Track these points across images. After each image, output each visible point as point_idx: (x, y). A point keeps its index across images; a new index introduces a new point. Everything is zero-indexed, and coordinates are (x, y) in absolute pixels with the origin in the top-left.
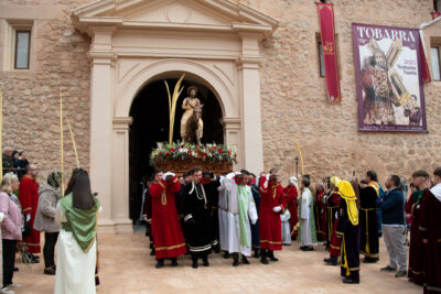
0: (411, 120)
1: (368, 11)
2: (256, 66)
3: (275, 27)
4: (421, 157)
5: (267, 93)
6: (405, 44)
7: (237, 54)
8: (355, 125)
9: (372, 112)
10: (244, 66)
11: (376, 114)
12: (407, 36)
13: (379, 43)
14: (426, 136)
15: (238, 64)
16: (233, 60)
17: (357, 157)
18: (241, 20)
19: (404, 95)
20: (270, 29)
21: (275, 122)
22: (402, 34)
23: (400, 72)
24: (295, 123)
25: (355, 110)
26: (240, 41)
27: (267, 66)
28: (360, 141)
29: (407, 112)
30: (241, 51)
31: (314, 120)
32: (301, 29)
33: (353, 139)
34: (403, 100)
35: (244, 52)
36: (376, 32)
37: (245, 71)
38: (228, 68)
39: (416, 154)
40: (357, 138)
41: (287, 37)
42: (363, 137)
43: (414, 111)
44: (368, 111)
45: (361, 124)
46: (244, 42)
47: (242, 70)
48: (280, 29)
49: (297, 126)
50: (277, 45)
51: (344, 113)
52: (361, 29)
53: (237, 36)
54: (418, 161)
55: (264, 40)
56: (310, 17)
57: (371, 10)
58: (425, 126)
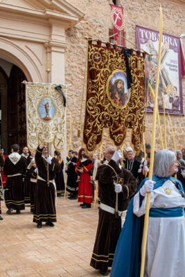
0: (173, 105)
1: (147, 18)
2: (63, 51)
3: (81, 18)
4: (179, 134)
5: (70, 75)
6: (171, 47)
7: (46, 38)
9: (148, 98)
10: (53, 49)
12: (172, 41)
13: (154, 43)
14: (182, 118)
15: (48, 47)
16: (42, 43)
18: (52, 8)
19: (169, 86)
20: (77, 19)
21: (75, 100)
22: (170, 39)
23: (167, 68)
26: (50, 27)
27: (70, 51)
29: (171, 100)
30: (50, 36)
32: (98, 24)
34: (169, 90)
35: (53, 37)
36: (153, 35)
37: (53, 53)
38: (38, 49)
39: (176, 132)
41: (87, 29)
43: (175, 99)
46: (54, 28)
47: (50, 52)
48: (82, 22)
50: (79, 35)
52: (142, 31)
53: (47, 22)
54: (177, 137)
55: (69, 29)
56: (106, 15)
57: (150, 17)
58: (182, 111)
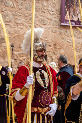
8: (58, 20)
9: (72, 10)
11: (74, 12)
17: (58, 46)
24: (10, 14)
25: (58, 7)
28: (61, 34)
31: (26, 13)
33: (55, 32)
40: (58, 31)
42: (63, 31)
44: (69, 9)
45: (62, 20)
49: (11, 17)
51: (50, 9)
